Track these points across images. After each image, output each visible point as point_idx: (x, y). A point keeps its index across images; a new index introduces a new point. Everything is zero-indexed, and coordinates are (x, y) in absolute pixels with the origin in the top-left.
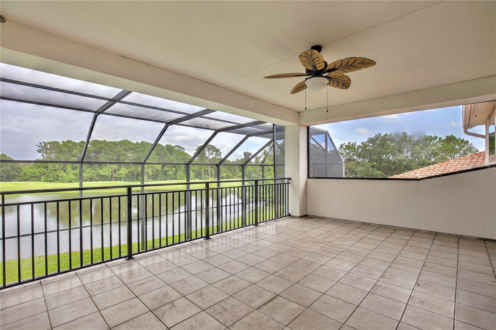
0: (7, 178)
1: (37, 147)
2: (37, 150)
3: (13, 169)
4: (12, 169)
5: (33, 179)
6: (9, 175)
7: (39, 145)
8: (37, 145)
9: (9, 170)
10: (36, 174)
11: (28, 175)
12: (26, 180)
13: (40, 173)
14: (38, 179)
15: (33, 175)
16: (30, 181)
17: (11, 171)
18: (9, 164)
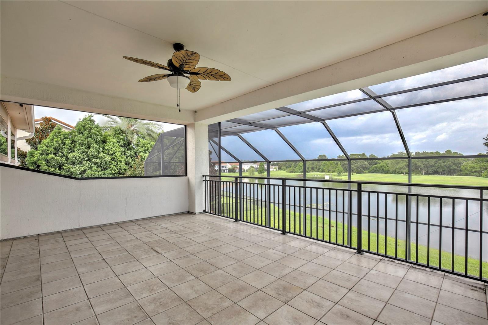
0: (449, 171)
1: (485, 140)
2: (484, 144)
3: (454, 164)
4: (452, 164)
5: (473, 174)
6: (451, 170)
7: (486, 139)
8: (484, 139)
9: (450, 164)
10: (477, 169)
11: (468, 170)
12: (466, 175)
13: (481, 168)
14: (479, 173)
15: (473, 170)
16: (469, 175)
17: (452, 165)
18: (450, 159)
